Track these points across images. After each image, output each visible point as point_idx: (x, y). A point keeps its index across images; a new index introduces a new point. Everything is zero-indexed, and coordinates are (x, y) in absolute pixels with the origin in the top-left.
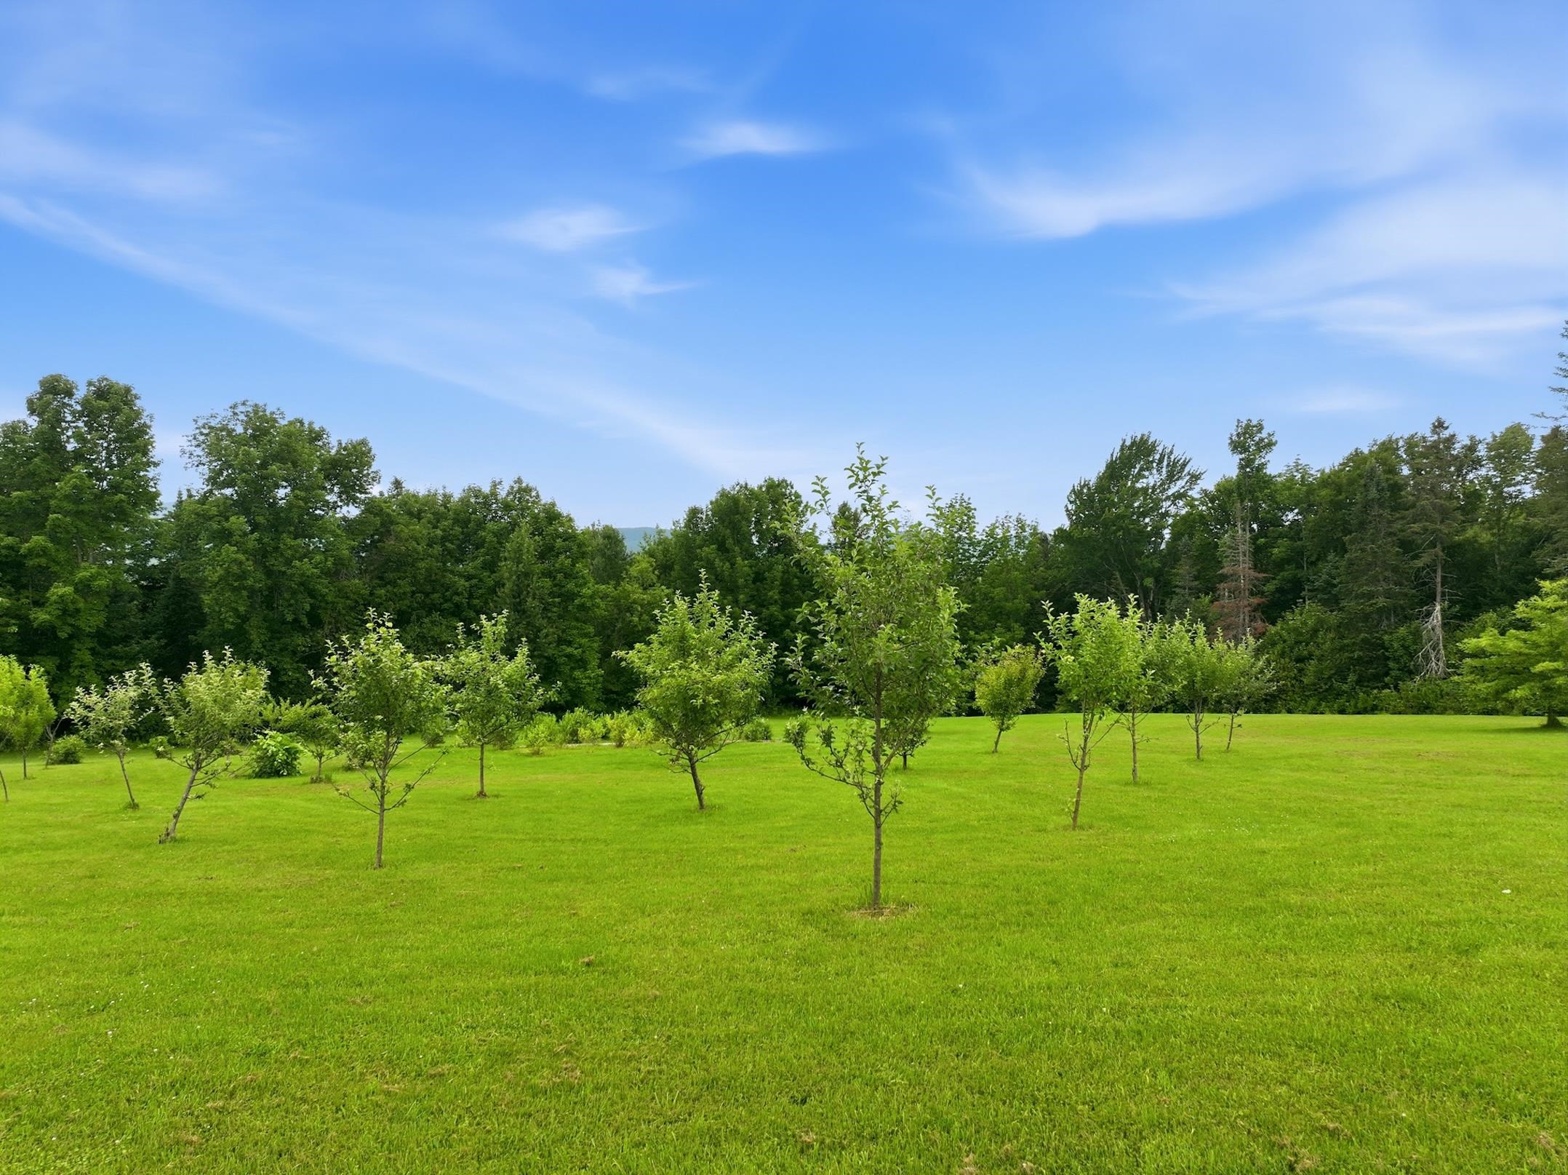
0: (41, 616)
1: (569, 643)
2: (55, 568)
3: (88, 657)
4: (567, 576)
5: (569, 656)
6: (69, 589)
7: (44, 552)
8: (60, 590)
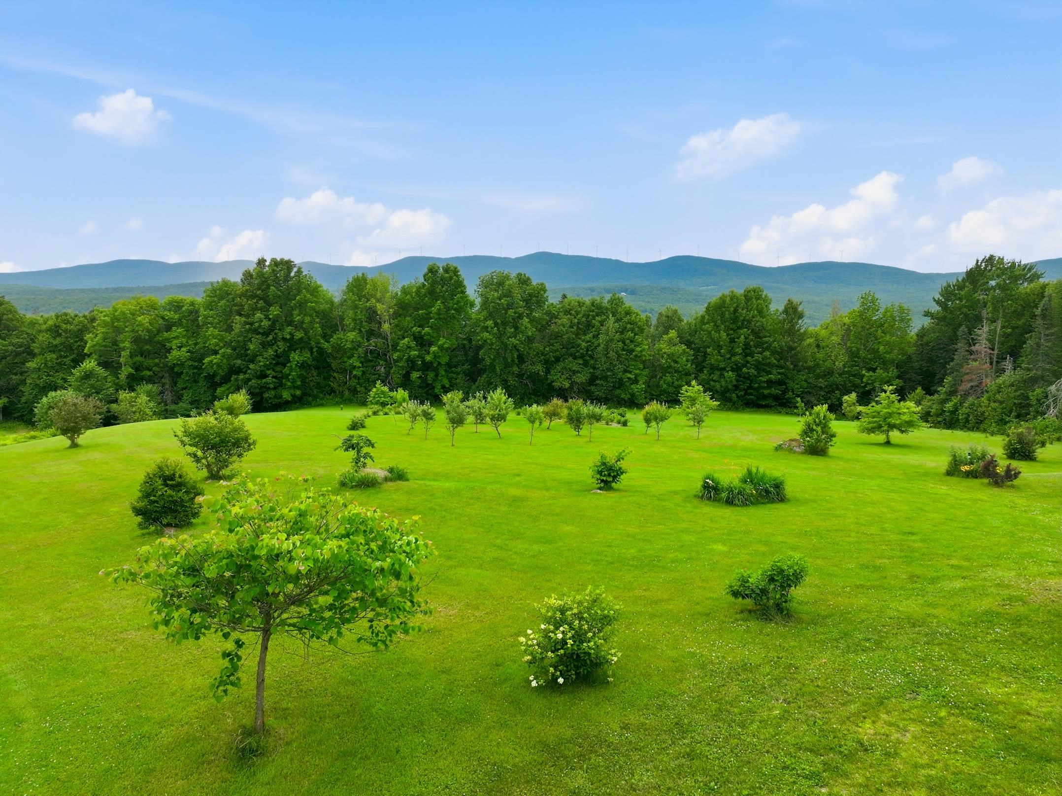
0: (428, 358)
1: (630, 372)
2: (433, 340)
3: (444, 373)
4: (632, 341)
5: (629, 378)
6: (436, 348)
7: (429, 334)
8: (434, 349)
